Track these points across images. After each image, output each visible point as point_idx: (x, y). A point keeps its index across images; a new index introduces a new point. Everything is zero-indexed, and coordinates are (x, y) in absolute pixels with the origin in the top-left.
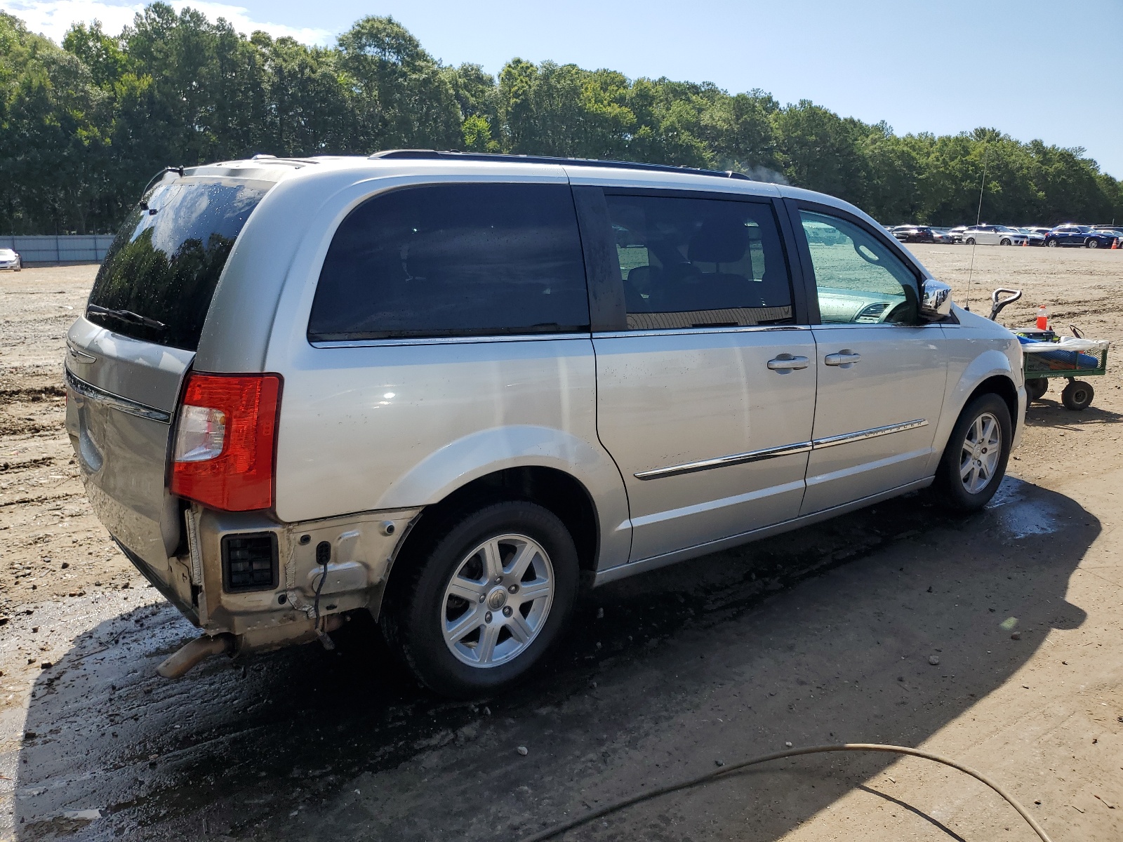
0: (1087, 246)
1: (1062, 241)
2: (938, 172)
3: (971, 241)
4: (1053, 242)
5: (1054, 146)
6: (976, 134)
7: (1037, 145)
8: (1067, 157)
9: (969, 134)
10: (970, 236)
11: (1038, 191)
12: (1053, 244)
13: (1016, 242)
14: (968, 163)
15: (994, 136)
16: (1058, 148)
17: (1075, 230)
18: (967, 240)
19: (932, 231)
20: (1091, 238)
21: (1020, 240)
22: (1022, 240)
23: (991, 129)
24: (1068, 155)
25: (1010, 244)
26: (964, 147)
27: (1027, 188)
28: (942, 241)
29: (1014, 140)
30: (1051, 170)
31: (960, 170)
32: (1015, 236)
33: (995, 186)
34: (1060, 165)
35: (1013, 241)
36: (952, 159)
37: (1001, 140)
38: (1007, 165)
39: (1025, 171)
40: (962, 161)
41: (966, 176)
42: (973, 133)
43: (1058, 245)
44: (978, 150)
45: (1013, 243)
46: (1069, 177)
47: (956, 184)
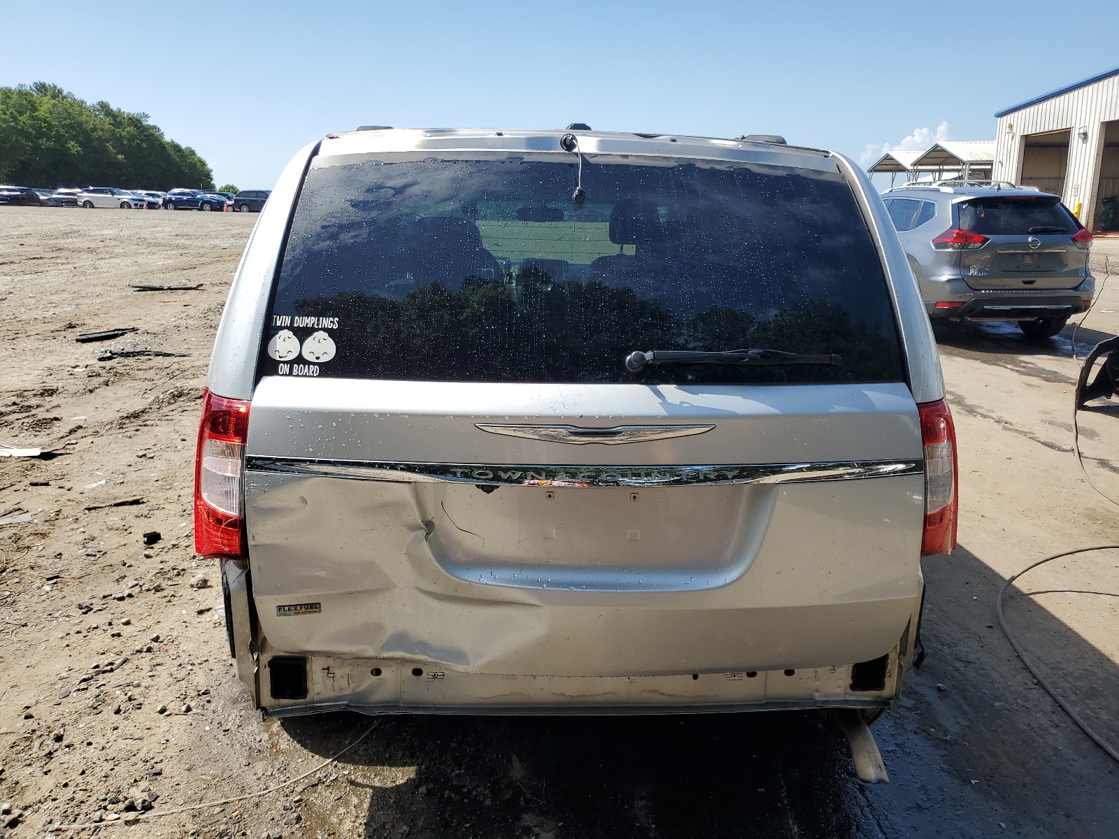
0: (201, 209)
1: (178, 205)
2: (9, 126)
3: (88, 204)
4: (171, 206)
5: (119, 110)
6: (36, 88)
7: (104, 107)
8: (135, 122)
9: (29, 88)
10: (86, 199)
11: (118, 154)
12: (171, 207)
13: (136, 205)
14: (39, 119)
15: (57, 94)
16: (124, 112)
17: (188, 194)
18: (84, 203)
19: (38, 193)
20: (205, 202)
21: (139, 203)
22: (141, 203)
23: (51, 85)
24: (136, 120)
25: (131, 208)
26: (30, 102)
27: (106, 150)
28: (50, 203)
29: (79, 99)
30: (124, 134)
31: (33, 127)
32: (133, 200)
33: (74, 147)
34: (131, 129)
35: (132, 203)
36: (21, 114)
37: (64, 98)
38: (80, 124)
39: (100, 133)
40: (33, 116)
41: (41, 134)
42: (32, 86)
43: (176, 209)
44: (46, 106)
45: (133, 206)
46: (142, 141)
47: (32, 141)
